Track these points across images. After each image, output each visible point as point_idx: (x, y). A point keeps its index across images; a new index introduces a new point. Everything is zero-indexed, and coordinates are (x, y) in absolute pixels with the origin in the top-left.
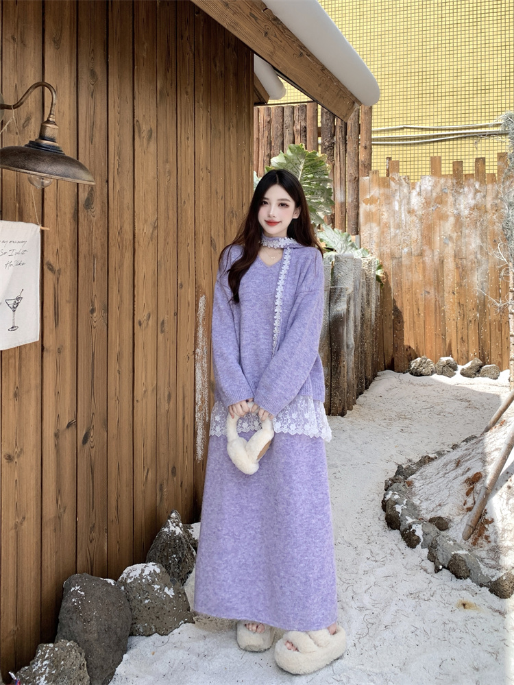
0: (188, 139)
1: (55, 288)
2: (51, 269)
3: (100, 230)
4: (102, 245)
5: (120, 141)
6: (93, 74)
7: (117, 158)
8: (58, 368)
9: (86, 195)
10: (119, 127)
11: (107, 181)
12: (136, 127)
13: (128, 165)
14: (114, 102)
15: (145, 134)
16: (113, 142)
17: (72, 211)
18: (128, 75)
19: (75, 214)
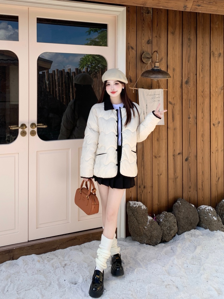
1: (172, 110)
2: (171, 103)
3: (193, 91)
4: (194, 96)
5: (203, 60)
6: (189, 39)
7: (201, 66)
8: (174, 135)
9: (186, 80)
10: (202, 55)
11: (196, 74)
12: (211, 54)
13: (207, 68)
14: (200, 47)
15: (216, 55)
16: (199, 61)
17: (180, 85)
18: (207, 36)
19: (181, 86)
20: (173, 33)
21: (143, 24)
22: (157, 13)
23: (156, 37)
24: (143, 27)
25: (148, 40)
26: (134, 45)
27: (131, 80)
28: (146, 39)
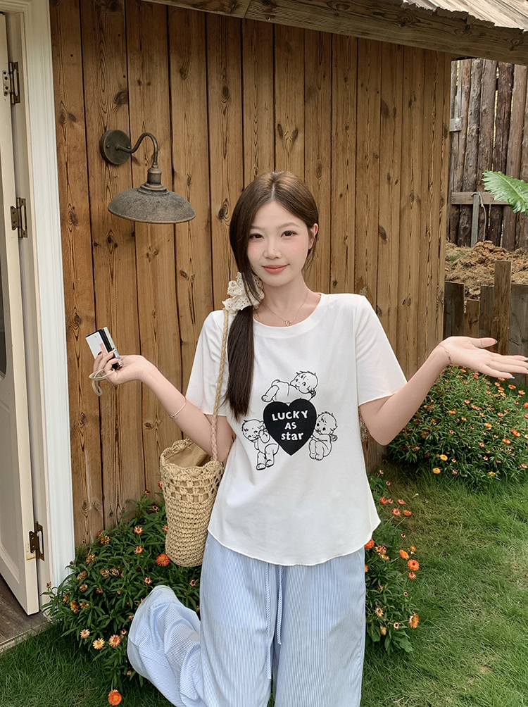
0: (347, 128)
1: (189, 293)
2: (184, 275)
5: (258, 149)
6: (225, 91)
7: (255, 166)
9: (220, 207)
12: (277, 132)
14: (250, 113)
15: (288, 135)
16: (249, 151)
17: (204, 225)
18: (266, 81)
19: (207, 225)
20: (183, 73)
21: (101, 41)
22: (139, 8)
23: (139, 83)
24: (101, 51)
25: (117, 91)
26: (77, 110)
27: (75, 216)
28: (113, 90)
